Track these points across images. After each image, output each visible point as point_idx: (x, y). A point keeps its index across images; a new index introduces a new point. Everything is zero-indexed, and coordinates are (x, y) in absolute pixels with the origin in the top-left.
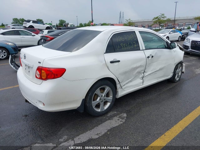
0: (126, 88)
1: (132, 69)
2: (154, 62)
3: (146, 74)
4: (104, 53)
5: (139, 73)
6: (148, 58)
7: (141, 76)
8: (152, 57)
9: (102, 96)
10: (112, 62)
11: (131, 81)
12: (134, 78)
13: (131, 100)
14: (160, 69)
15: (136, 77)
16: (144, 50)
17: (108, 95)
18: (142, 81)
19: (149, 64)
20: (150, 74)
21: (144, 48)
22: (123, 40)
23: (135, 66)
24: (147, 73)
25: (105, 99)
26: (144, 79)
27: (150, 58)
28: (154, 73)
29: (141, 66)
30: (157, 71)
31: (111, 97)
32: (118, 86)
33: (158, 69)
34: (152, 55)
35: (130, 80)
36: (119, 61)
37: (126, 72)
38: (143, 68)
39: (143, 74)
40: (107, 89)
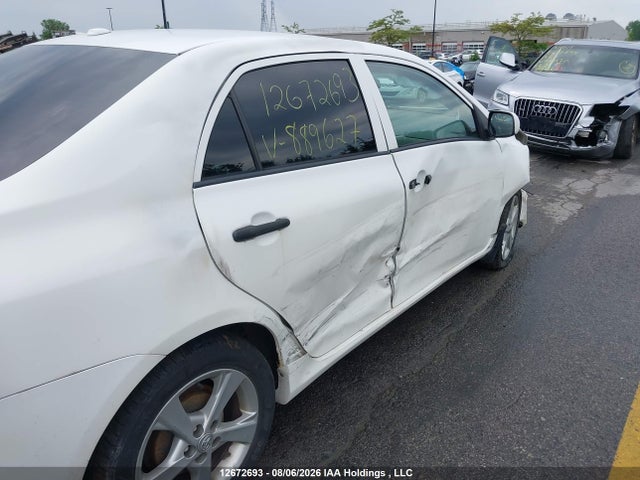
0: (320, 343)
1: (347, 251)
2: (433, 202)
3: (403, 259)
4: (196, 186)
5: (378, 259)
6: (411, 187)
7: (385, 271)
8: (428, 180)
9: (199, 427)
10: (243, 235)
11: (343, 306)
12: (358, 286)
13: (345, 386)
14: (456, 229)
15: (363, 281)
16: (391, 152)
17: (231, 412)
18: (388, 291)
19: (415, 213)
20: (417, 257)
21: (394, 145)
22: (296, 103)
23: (359, 234)
24: (406, 252)
25: (218, 438)
26: (395, 280)
27: (417, 189)
28: (432, 248)
29: (384, 230)
30: (444, 237)
31: (249, 416)
32: (285, 348)
33: (448, 230)
34: (428, 174)
35: (339, 301)
36: (282, 224)
37: (320, 271)
38: (392, 239)
39: (391, 263)
40: (227, 381)
